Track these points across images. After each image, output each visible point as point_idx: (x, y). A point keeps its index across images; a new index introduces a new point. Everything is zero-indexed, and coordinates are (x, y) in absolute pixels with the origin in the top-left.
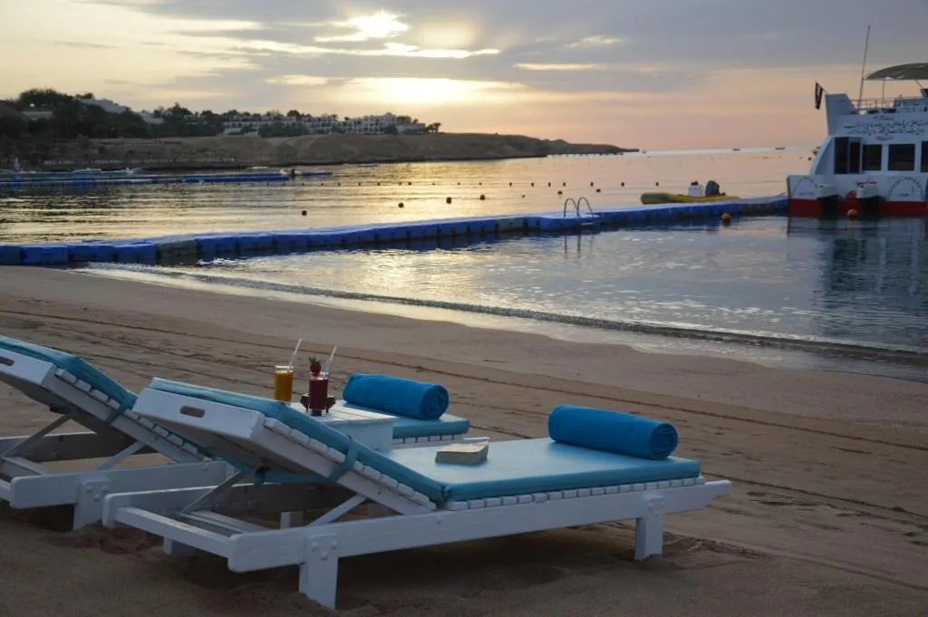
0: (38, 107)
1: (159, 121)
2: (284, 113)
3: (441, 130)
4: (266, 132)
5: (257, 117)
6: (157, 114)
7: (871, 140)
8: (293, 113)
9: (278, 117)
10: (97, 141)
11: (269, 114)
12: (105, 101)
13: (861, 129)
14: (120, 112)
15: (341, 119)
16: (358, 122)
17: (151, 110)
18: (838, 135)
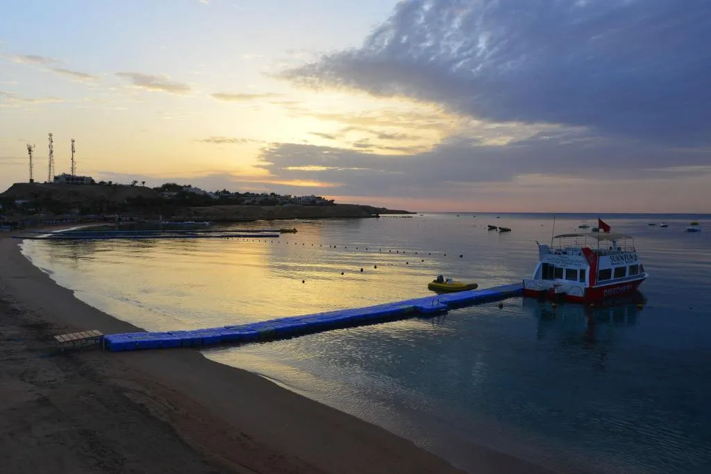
0: (169, 191)
1: (218, 197)
2: (269, 194)
3: (334, 202)
4: (262, 203)
5: (258, 195)
6: (217, 193)
7: (558, 266)
8: (273, 194)
9: (267, 195)
10: (193, 208)
11: (262, 194)
12: (196, 188)
13: (554, 260)
14: (202, 194)
15: (293, 197)
16: (300, 198)
17: (214, 191)
18: (544, 262)
